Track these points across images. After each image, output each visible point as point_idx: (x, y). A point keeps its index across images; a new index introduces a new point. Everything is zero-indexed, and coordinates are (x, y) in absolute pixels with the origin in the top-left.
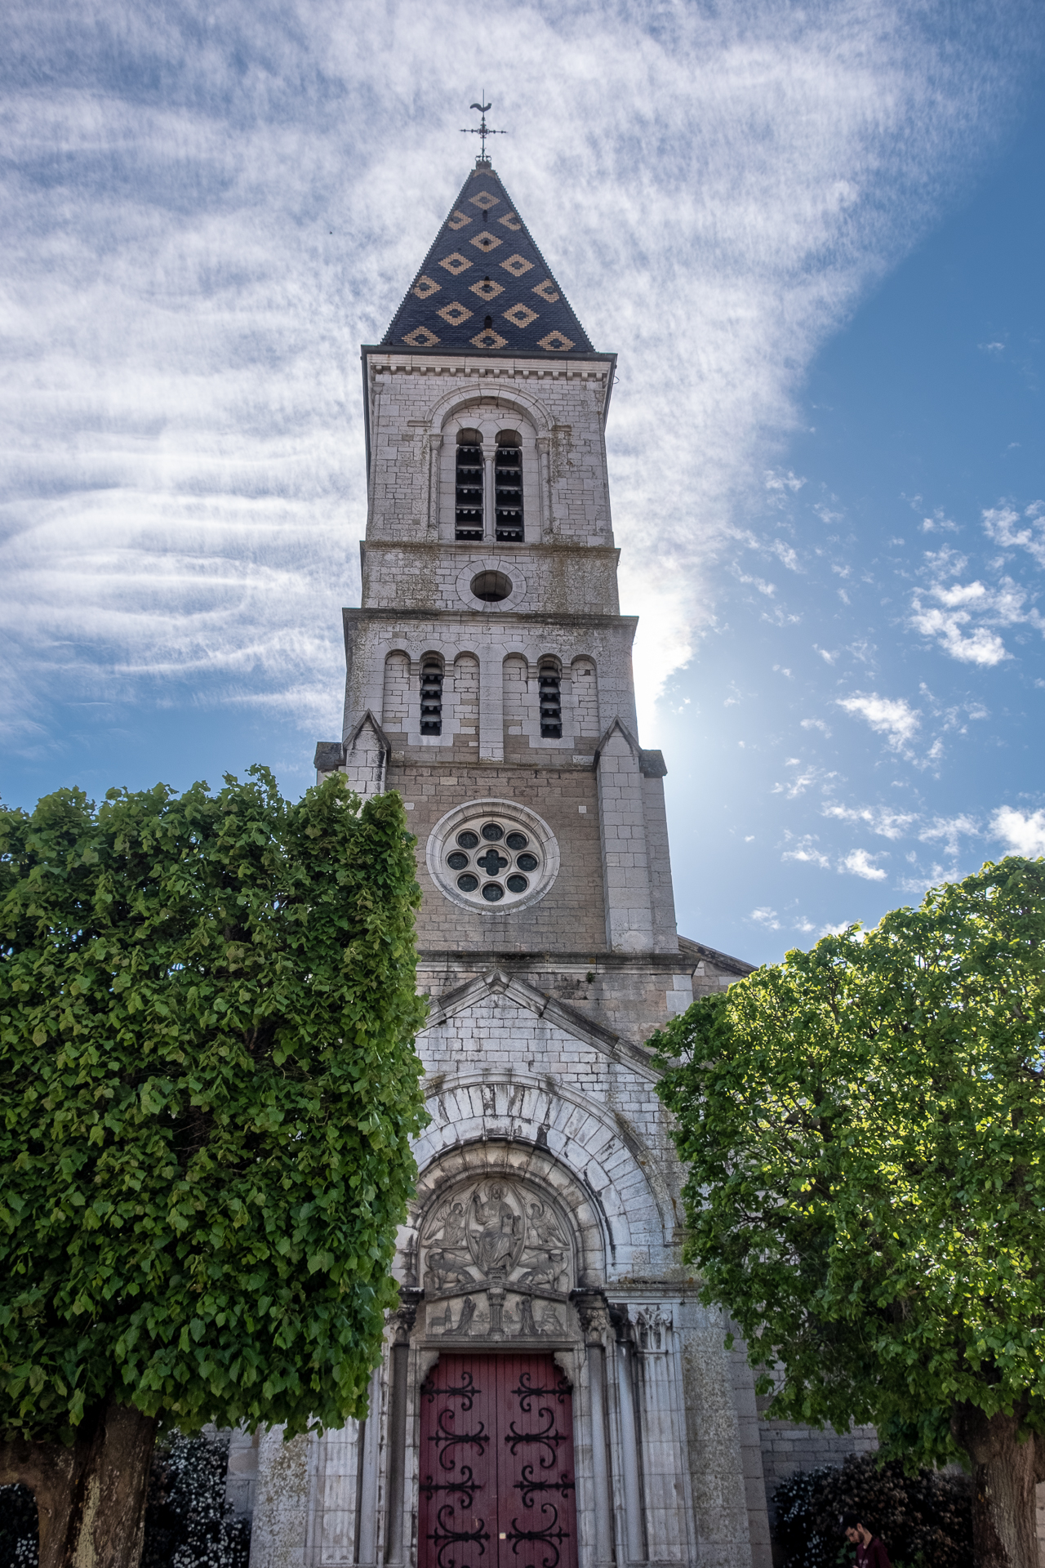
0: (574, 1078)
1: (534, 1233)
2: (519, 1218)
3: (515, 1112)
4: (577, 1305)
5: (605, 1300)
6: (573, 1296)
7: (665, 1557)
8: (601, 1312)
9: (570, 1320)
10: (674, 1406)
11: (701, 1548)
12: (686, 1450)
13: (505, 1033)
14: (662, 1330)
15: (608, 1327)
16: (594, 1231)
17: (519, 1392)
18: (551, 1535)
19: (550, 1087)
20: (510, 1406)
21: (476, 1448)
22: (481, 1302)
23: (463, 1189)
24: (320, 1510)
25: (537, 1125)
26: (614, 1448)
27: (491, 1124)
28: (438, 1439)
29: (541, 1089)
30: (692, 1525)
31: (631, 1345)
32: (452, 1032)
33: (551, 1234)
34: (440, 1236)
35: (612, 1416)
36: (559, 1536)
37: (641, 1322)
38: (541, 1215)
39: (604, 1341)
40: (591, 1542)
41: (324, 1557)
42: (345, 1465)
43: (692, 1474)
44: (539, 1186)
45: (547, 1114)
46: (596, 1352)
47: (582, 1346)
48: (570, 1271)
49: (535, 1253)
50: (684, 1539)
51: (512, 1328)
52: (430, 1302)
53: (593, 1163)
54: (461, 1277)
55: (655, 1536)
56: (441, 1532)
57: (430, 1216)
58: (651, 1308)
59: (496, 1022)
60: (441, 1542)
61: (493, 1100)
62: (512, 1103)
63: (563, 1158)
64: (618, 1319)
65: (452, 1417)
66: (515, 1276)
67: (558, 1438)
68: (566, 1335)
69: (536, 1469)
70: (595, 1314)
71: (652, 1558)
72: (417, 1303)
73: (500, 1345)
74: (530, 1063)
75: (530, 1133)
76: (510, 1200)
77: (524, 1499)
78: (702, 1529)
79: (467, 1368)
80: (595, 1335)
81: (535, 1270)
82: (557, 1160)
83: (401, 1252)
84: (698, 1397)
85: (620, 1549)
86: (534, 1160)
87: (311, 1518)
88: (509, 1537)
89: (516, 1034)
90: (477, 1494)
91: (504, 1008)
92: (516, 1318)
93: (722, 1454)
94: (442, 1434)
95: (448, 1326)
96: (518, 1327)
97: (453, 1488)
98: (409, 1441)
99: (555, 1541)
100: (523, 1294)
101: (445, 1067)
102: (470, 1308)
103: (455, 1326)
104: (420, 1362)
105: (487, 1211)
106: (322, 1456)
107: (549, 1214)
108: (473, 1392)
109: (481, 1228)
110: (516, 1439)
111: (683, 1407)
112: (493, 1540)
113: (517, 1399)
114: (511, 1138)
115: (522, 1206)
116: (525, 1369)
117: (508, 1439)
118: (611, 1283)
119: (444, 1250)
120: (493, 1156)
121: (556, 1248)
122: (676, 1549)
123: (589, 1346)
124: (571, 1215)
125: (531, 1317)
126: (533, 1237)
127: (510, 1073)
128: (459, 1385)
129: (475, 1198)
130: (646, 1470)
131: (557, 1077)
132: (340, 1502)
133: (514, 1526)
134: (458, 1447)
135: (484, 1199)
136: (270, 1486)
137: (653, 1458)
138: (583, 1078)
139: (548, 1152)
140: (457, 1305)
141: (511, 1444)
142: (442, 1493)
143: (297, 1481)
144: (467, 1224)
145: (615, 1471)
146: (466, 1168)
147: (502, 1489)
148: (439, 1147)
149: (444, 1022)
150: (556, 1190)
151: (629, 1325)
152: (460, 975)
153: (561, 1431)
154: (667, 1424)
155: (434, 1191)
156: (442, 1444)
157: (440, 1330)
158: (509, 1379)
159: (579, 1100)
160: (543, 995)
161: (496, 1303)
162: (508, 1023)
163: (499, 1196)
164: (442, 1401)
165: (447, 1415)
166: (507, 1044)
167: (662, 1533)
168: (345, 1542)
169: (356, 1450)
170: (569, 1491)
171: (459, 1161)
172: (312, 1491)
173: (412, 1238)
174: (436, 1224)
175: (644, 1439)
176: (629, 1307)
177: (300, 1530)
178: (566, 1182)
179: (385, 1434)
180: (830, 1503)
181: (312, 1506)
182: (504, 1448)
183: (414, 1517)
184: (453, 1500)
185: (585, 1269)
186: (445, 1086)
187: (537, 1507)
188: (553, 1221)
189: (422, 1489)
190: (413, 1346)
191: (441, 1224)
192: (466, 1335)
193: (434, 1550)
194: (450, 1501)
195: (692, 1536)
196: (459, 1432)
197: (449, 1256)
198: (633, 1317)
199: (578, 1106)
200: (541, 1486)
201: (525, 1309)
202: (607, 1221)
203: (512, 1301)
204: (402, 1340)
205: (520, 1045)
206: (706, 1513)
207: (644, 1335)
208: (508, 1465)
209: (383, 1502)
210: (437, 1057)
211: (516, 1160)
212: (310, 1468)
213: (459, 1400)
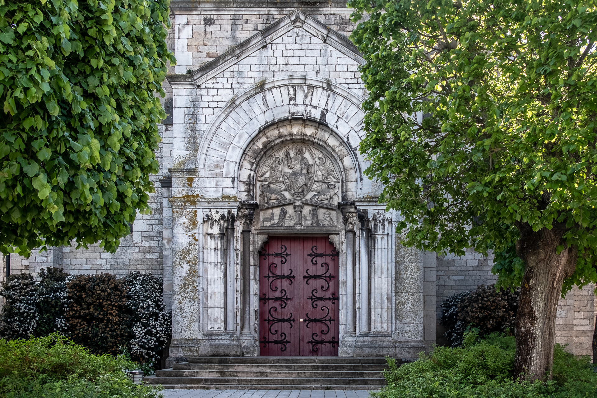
0: (344, 81)
1: (320, 173)
2: (312, 165)
3: (308, 102)
4: (341, 211)
5: (356, 208)
6: (339, 205)
7: (379, 329)
8: (354, 214)
9: (338, 219)
10: (390, 261)
11: (398, 326)
12: (394, 281)
13: (302, 53)
14: (386, 223)
15: (357, 222)
16: (353, 171)
17: (311, 255)
18: (326, 320)
19: (329, 87)
20: (306, 262)
21: (288, 281)
22: (290, 210)
23: (280, 149)
24: (206, 307)
25: (321, 110)
26: (357, 281)
27: (293, 109)
28: (269, 277)
29: (323, 88)
30: (394, 316)
31: (369, 231)
32: (269, 53)
33: (329, 174)
34: (267, 175)
35: (357, 266)
36: (330, 320)
37: (375, 219)
38: (324, 163)
39: (355, 229)
40: (344, 323)
41: (209, 327)
42: (217, 287)
43: (396, 293)
44: (323, 146)
45: (327, 104)
46: (351, 235)
47: (344, 232)
48: (339, 194)
49: (320, 184)
50: (390, 322)
51: (306, 223)
52: (262, 210)
53: (353, 132)
54: (279, 197)
55: (375, 321)
56: (271, 318)
57: (261, 164)
58: (381, 211)
59: (297, 47)
60: (271, 322)
61: (295, 95)
62: (306, 96)
63: (335, 129)
64: (363, 217)
65: (276, 267)
66: (309, 196)
67: (330, 277)
68: (336, 227)
69: (319, 291)
70: (351, 215)
71: (373, 330)
72: (254, 210)
73: (300, 232)
74: (318, 72)
75: (316, 114)
76: (307, 155)
77: (312, 305)
78: (399, 317)
79: (284, 244)
80: (350, 226)
81: (320, 193)
82: (332, 131)
83: (244, 183)
84: (403, 256)
85: (357, 326)
86: (319, 131)
87: (201, 311)
88: (305, 321)
89: (309, 53)
90: (289, 302)
91: (302, 37)
92: (309, 218)
93: (413, 284)
94: (271, 275)
95: (272, 222)
96: (310, 222)
97: (276, 299)
98: (252, 277)
99: (328, 323)
100: (313, 205)
101: (266, 75)
102: (284, 213)
103: (276, 222)
104: (257, 240)
105: (294, 162)
106: (206, 283)
107: (328, 162)
108: (287, 255)
109: (290, 171)
110: (309, 277)
111: (394, 261)
112: (297, 322)
113: (310, 258)
114: (305, 118)
115: (314, 159)
116: (315, 244)
117: (305, 277)
118: (359, 198)
119: (270, 183)
120: (296, 129)
121: (332, 181)
122: (385, 326)
123: (347, 232)
124: (340, 163)
125: (317, 217)
126: (320, 176)
127: (305, 78)
128: (280, 251)
129: (287, 154)
130: (372, 291)
131: (334, 81)
132: (216, 304)
133: (307, 316)
134: (279, 281)
135: (292, 154)
136: (180, 296)
137: (376, 286)
138: (349, 81)
139: (326, 126)
140: (277, 212)
141: (306, 279)
142: (271, 301)
143: (193, 294)
144: (283, 169)
145: (357, 291)
146: (280, 136)
147: (302, 300)
148: (263, 123)
149: (265, 47)
150: (332, 148)
151: (368, 221)
152: (276, 17)
153: (332, 274)
154: (385, 270)
155: (262, 149)
156: (271, 279)
157: (268, 224)
158: (306, 248)
159: (346, 94)
160: (326, 28)
161: (298, 210)
162: (305, 47)
163: (300, 153)
164: (270, 260)
165: (273, 266)
166: (304, 60)
167: (379, 319)
168: (219, 321)
169: (222, 281)
170: (335, 301)
171: (276, 132)
172: (201, 299)
173: (250, 175)
174: (265, 169)
175: (372, 276)
176: (368, 211)
177: (196, 316)
178: (337, 144)
179: (239, 273)
180: (466, 307)
181: (201, 305)
182: (303, 282)
183: (256, 311)
184: (277, 304)
185: (346, 192)
186: (266, 87)
187: (319, 308)
188: (331, 167)
189: (261, 299)
190: (253, 231)
191: (268, 169)
192: (282, 226)
193: (268, 326)
194: (275, 305)
195: (394, 320)
196: (279, 274)
197: (272, 186)
198: (370, 216)
199: (345, 98)
200: (321, 299)
201: (314, 213)
202: (359, 165)
203: (307, 210)
204: (246, 228)
205: (312, 61)
206: (402, 310)
207: (376, 226)
208: (306, 289)
209: (239, 304)
210: (262, 69)
211: (309, 131)
212: (200, 288)
213: (280, 259)
